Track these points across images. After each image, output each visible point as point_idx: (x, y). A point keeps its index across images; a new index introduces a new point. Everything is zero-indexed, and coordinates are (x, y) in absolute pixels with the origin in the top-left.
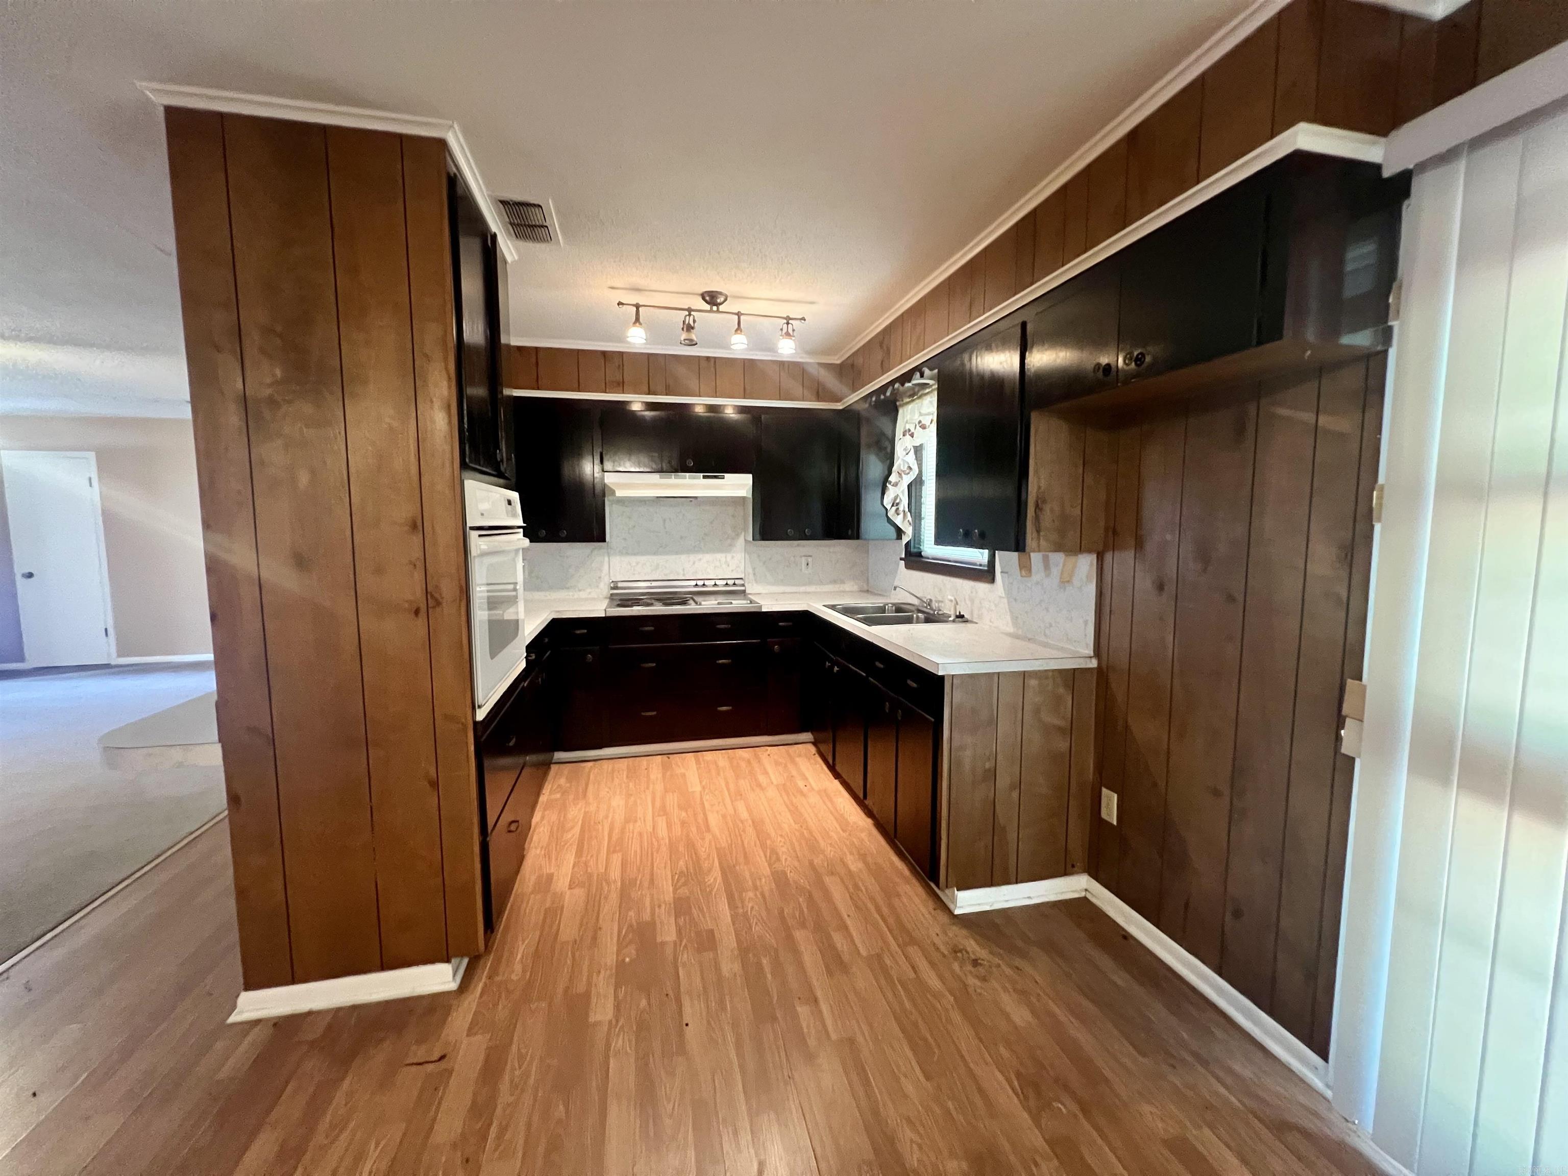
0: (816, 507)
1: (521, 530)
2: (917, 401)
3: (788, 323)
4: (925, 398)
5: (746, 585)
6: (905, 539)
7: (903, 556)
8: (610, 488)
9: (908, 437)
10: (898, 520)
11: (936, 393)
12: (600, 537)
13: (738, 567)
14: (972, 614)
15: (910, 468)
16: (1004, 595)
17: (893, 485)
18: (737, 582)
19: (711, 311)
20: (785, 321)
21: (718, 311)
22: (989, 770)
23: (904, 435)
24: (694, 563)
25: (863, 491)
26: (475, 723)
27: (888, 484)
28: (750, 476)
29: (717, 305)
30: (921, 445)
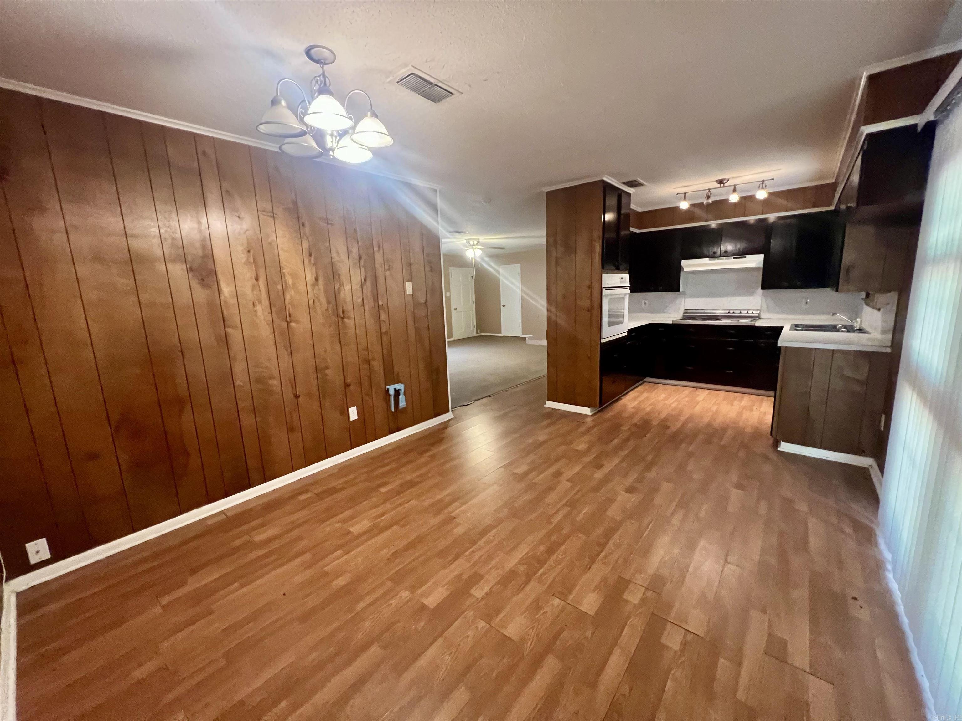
1: (629, 288)
3: (763, 183)
5: (760, 313)
8: (683, 267)
12: (677, 289)
13: (757, 304)
18: (755, 312)
19: (720, 187)
20: (761, 183)
21: (724, 186)
22: (806, 392)
24: (730, 301)
26: (601, 343)
28: (762, 256)
29: (724, 184)
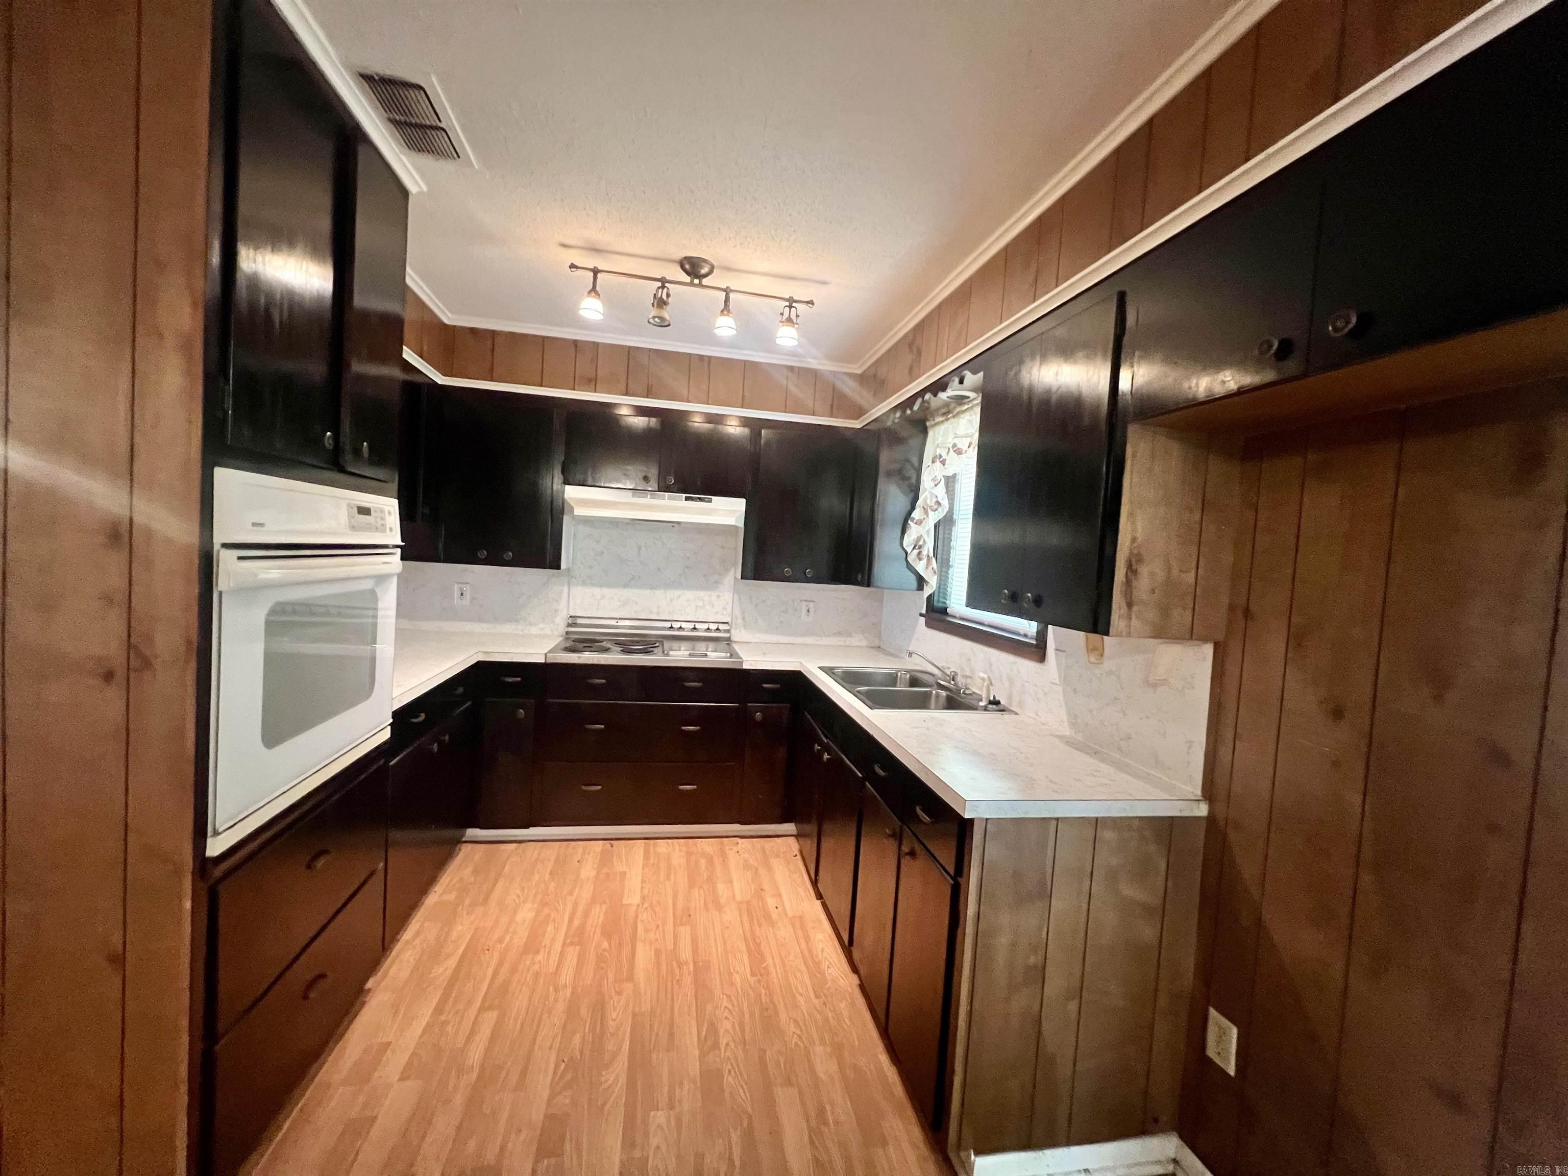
0: (824, 542)
1: (397, 550)
2: (952, 420)
3: (790, 307)
4: (962, 416)
5: (733, 631)
6: (928, 591)
7: (924, 611)
8: (569, 504)
9: (938, 463)
10: (920, 567)
11: (978, 410)
12: (555, 564)
13: (725, 609)
14: (1010, 697)
15: (938, 503)
16: (1057, 681)
17: (916, 523)
18: (721, 627)
19: (691, 284)
20: (788, 304)
21: (700, 285)
22: (1035, 966)
23: (933, 462)
24: (672, 600)
25: (878, 529)
27: (909, 522)
28: (744, 501)
29: (701, 277)
30: (954, 476)
